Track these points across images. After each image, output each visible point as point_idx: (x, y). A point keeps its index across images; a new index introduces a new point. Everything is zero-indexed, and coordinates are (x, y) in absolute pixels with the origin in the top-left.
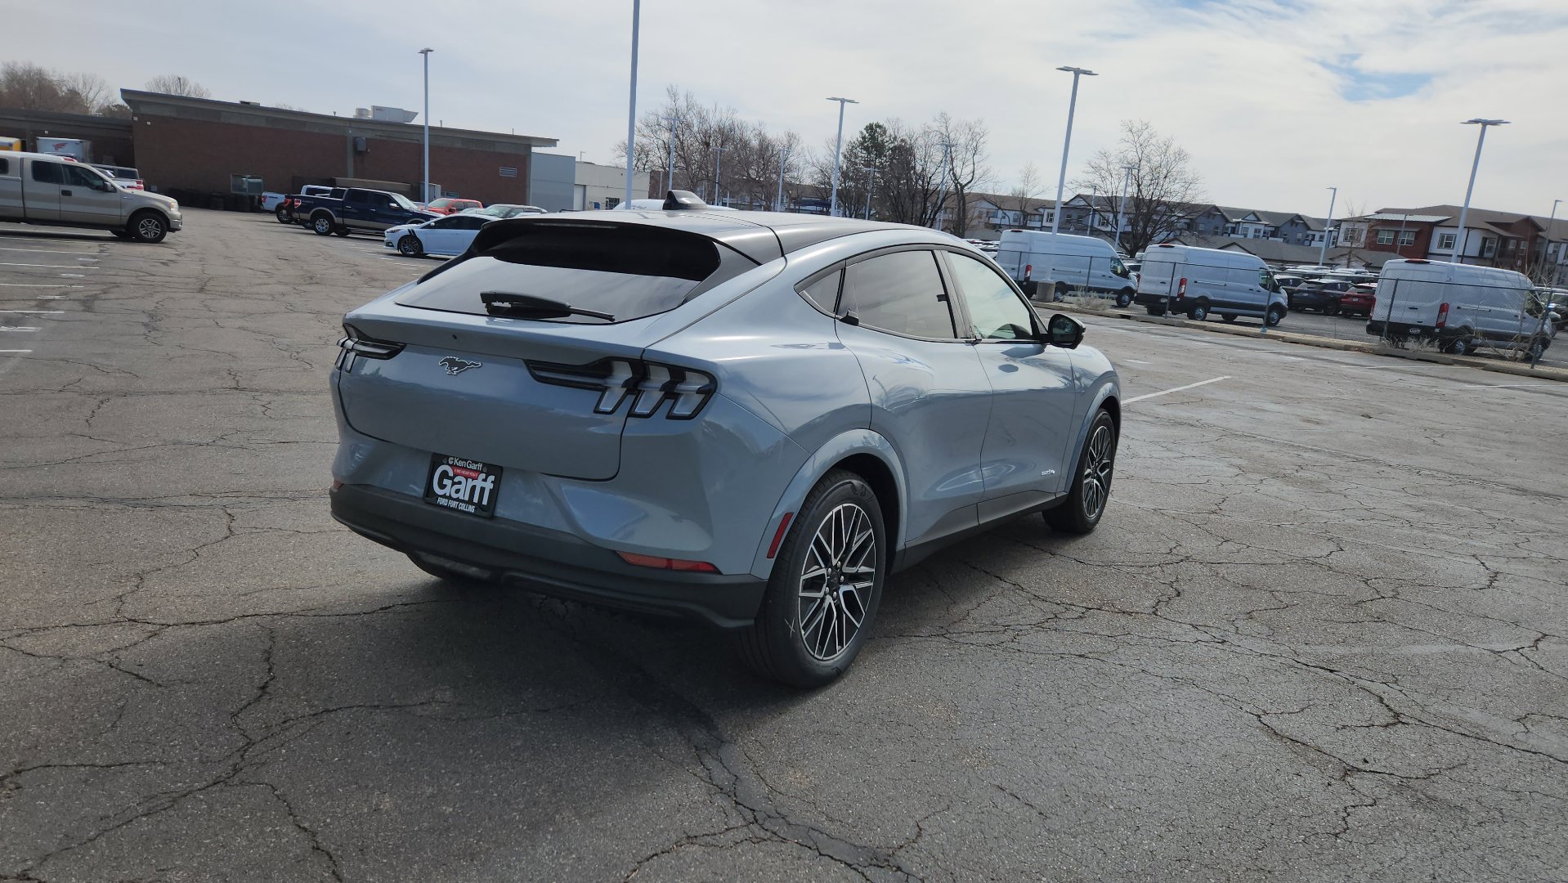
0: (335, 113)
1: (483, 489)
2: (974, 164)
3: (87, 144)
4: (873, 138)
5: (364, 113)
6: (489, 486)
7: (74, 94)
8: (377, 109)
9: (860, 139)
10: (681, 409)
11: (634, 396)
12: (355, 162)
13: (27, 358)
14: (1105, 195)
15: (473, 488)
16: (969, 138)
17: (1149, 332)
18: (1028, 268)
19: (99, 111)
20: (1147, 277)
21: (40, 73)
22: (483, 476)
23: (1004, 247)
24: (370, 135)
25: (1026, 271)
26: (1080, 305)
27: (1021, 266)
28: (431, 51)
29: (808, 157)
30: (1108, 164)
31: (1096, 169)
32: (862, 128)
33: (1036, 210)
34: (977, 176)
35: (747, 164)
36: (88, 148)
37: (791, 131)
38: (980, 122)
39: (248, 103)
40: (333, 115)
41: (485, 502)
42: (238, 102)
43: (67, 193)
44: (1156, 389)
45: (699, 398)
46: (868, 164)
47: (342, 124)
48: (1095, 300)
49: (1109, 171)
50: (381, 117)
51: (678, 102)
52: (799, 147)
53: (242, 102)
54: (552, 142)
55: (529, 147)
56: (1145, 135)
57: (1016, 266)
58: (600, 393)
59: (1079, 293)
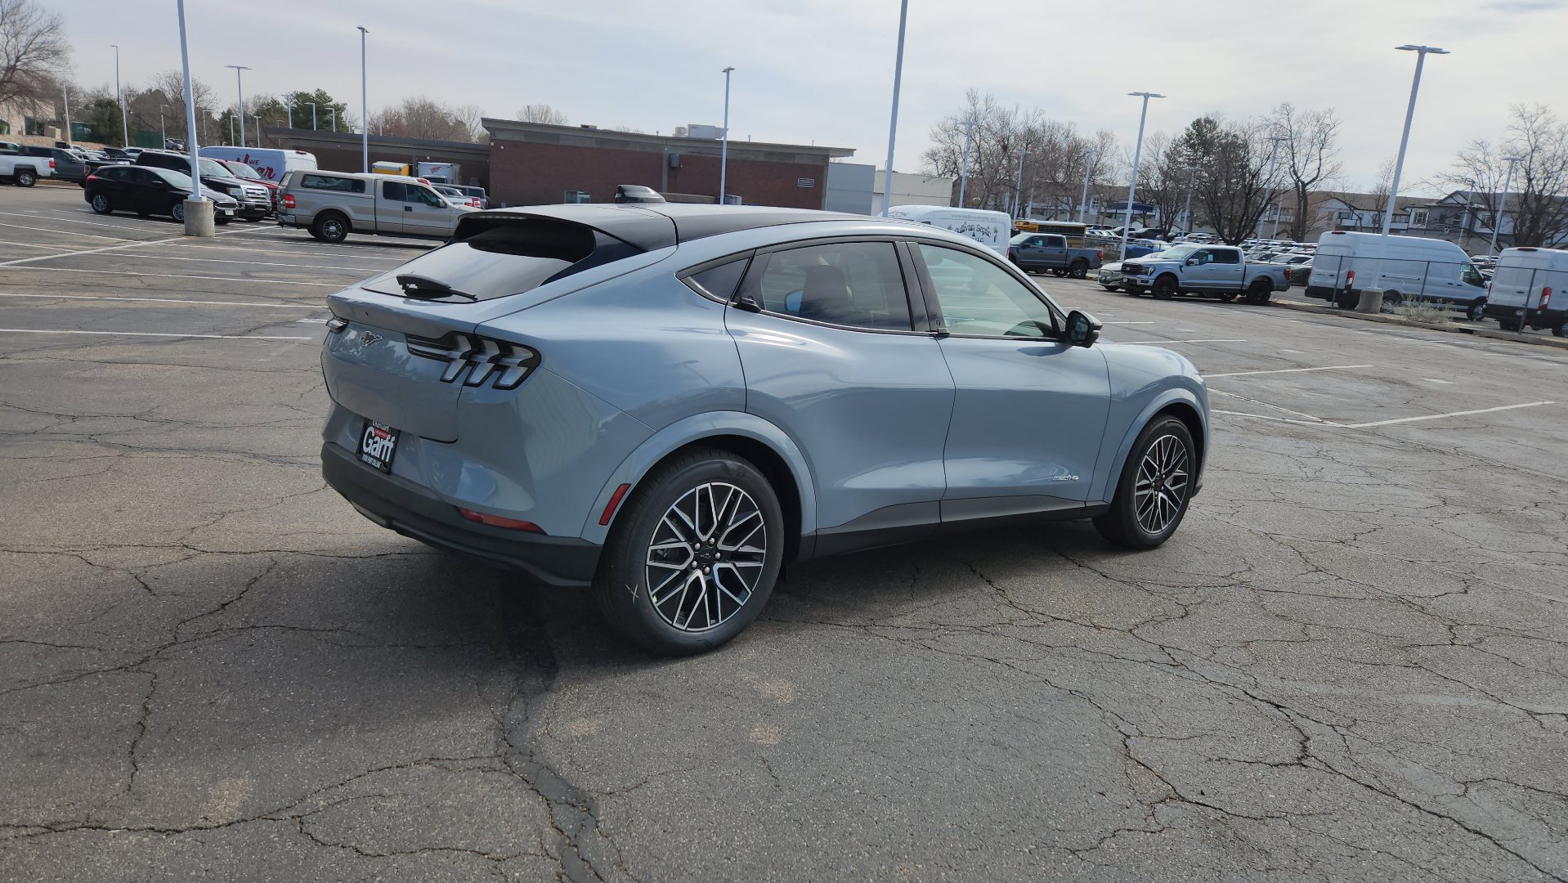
0: (657, 132)
1: (388, 447)
2: (1320, 159)
3: (457, 167)
4: (1200, 134)
5: (682, 131)
6: (391, 445)
7: (460, 123)
8: (692, 127)
9: (1185, 136)
10: (509, 379)
11: (471, 367)
12: (669, 177)
13: (304, 344)
14: (1480, 191)
15: (383, 446)
16: (1316, 129)
17: (1486, 349)
18: (1350, 275)
19: (479, 139)
20: (1500, 286)
21: (431, 106)
22: (389, 436)
23: (1322, 251)
24: (683, 152)
25: (1348, 278)
26: (1409, 316)
27: (1341, 272)
28: (733, 69)
29: (1125, 157)
30: (1486, 154)
31: (1470, 162)
32: (1189, 124)
33: (1403, 210)
34: (1323, 172)
35: (1055, 166)
36: (458, 171)
37: (1104, 130)
38: (1331, 111)
39: (587, 127)
40: (656, 134)
41: (387, 461)
42: (580, 127)
43: (408, 209)
44: (1436, 411)
45: (523, 370)
46: (1193, 162)
47: (659, 142)
48: (1427, 311)
49: (1485, 162)
50: (696, 135)
51: (978, 107)
52: (1113, 146)
53: (583, 126)
54: (849, 152)
55: (827, 157)
56: (1541, 120)
57: (1335, 272)
58: (447, 364)
59: (1408, 303)
